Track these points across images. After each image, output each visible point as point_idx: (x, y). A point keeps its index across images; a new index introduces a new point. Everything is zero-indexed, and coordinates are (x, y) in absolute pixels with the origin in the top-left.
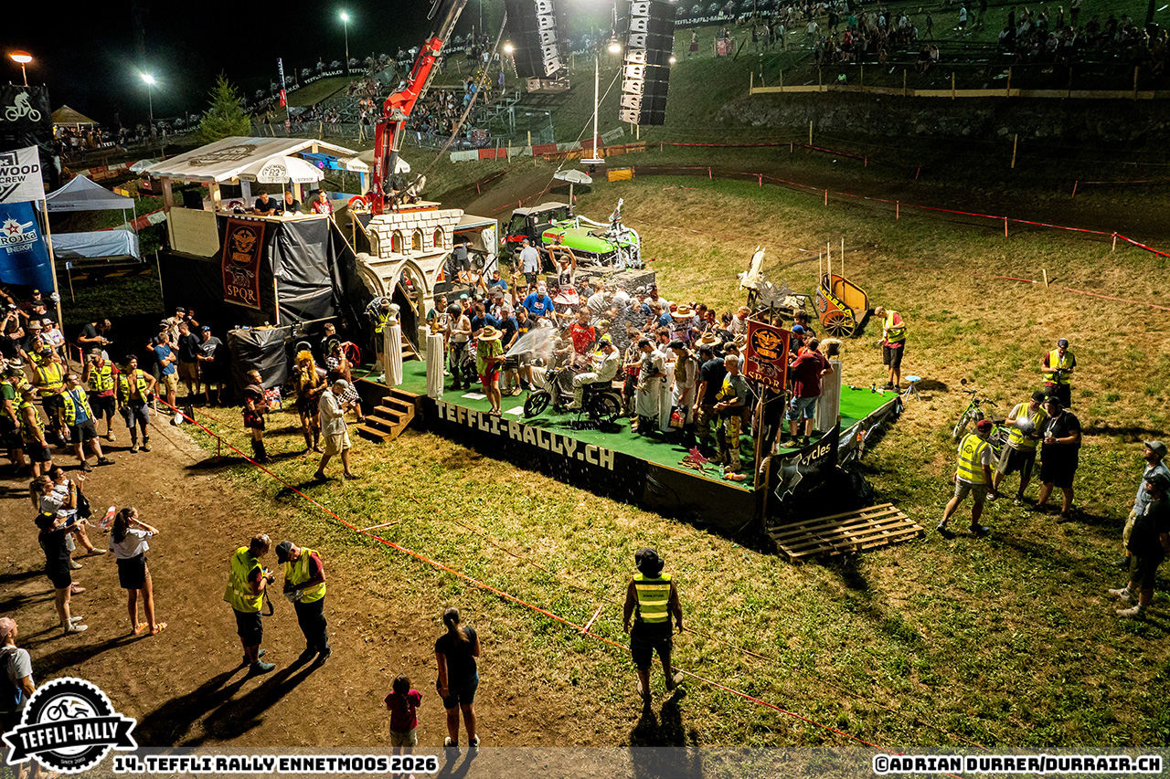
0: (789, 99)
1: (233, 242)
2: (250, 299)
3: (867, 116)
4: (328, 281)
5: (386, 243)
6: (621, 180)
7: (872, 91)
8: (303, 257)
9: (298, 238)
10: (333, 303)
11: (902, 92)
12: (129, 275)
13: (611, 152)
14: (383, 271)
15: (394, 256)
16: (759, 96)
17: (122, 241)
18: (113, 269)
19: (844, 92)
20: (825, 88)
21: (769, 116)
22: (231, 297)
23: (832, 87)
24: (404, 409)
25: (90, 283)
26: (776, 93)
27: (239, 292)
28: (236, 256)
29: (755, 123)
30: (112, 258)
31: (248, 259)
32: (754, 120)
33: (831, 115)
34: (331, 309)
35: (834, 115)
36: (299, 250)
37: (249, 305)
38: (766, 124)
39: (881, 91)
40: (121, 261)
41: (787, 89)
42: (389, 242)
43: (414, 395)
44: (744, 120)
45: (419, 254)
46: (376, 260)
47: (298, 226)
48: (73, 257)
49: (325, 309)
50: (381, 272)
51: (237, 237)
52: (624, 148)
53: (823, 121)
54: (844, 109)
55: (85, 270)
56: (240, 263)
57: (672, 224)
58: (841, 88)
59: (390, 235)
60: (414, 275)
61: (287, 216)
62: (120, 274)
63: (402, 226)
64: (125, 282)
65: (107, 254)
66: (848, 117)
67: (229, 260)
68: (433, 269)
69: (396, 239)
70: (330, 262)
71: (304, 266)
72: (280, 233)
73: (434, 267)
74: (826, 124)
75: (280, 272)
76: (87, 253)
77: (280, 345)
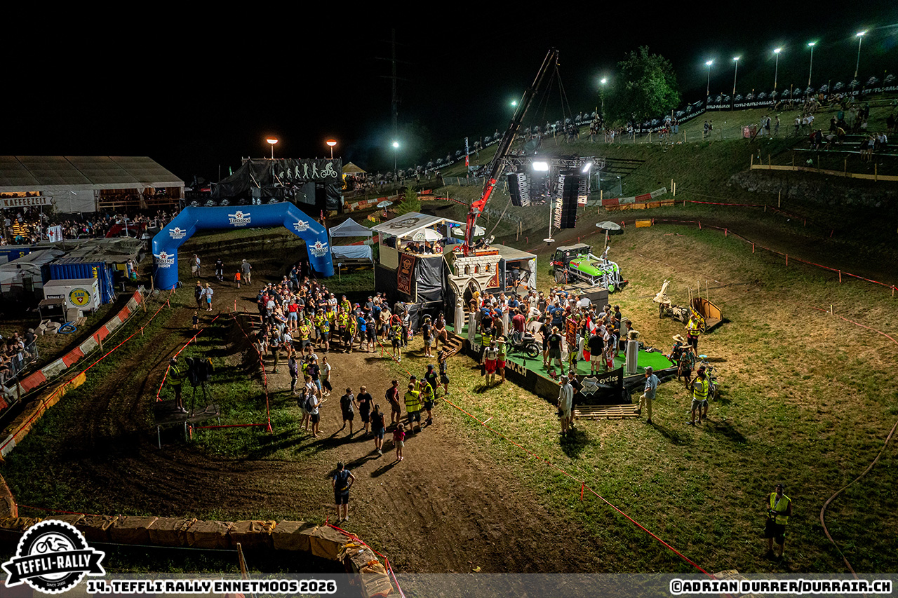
0: (772, 174)
1: (403, 264)
2: (406, 291)
3: (818, 190)
4: (440, 284)
5: (462, 270)
6: (644, 227)
7: (826, 172)
8: (429, 274)
9: (428, 265)
10: (441, 294)
11: (843, 174)
12: (366, 269)
13: (650, 206)
14: (460, 283)
15: (465, 276)
16: (755, 171)
17: (366, 250)
18: (359, 266)
19: (808, 172)
20: (796, 169)
21: (759, 186)
22: (400, 288)
23: (801, 168)
24: (457, 344)
25: (349, 272)
26: (765, 170)
27: (403, 287)
28: (403, 271)
29: (750, 189)
30: (361, 260)
31: (407, 272)
32: (750, 187)
33: (796, 188)
34: (440, 297)
35: (798, 188)
36: (428, 270)
37: (406, 293)
38: (756, 191)
39: (831, 173)
40: (364, 262)
41: (774, 167)
42: (463, 270)
43: (463, 338)
44: (744, 187)
45: (478, 275)
46: (457, 277)
47: (429, 260)
48: (343, 258)
49: (438, 297)
50: (458, 283)
51: (405, 262)
52: (660, 203)
53: (790, 191)
54: (804, 184)
55: (347, 266)
56: (405, 274)
57: (657, 258)
58: (806, 169)
59: (464, 267)
60: (475, 285)
61: (425, 255)
62: (362, 268)
63: (470, 263)
64: (363, 273)
65: (358, 257)
66: (806, 190)
67: (401, 272)
68: (484, 283)
69: (467, 270)
70: (442, 276)
71: (429, 277)
72: (420, 263)
73: (485, 282)
74: (793, 193)
75: (419, 279)
76: (349, 256)
77: (415, 312)
